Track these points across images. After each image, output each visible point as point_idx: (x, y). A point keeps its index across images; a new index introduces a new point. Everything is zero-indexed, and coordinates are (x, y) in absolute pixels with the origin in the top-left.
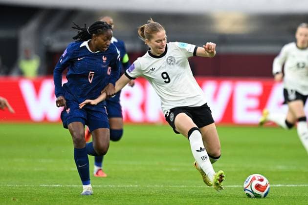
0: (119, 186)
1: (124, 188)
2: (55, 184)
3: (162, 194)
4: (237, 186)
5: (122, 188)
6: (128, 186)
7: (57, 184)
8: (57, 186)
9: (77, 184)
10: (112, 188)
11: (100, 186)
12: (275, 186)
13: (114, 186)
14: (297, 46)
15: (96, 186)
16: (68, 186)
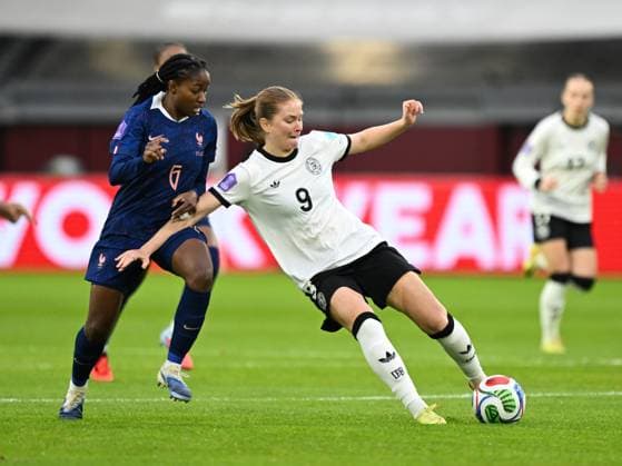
0: (137, 400)
1: (148, 403)
2: (6, 397)
3: (226, 416)
4: (381, 398)
5: (144, 403)
6: (156, 400)
7: (11, 397)
8: (11, 400)
9: (52, 398)
10: (123, 404)
11: (98, 400)
12: (458, 396)
13: (128, 400)
14: (564, 119)
15: (92, 400)
16: (34, 401)
